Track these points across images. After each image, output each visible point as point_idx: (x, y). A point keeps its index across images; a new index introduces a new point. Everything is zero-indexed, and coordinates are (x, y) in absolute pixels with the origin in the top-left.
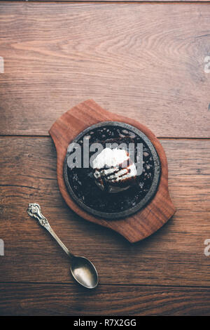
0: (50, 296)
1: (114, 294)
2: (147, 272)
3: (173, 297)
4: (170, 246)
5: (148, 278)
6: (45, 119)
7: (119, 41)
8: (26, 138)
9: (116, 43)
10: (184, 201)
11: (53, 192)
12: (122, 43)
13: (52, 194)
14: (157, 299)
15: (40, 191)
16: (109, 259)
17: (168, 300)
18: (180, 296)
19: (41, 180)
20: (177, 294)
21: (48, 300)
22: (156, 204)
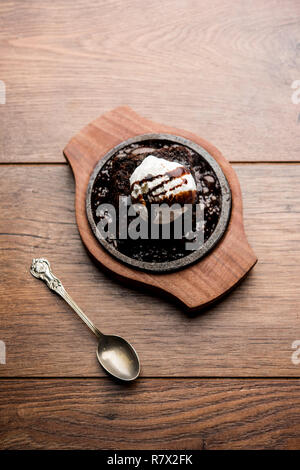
0: (65, 397)
1: (165, 392)
2: (215, 358)
3: (258, 394)
4: (250, 318)
5: (218, 366)
6: (58, 140)
7: (165, 34)
8: (29, 167)
9: (159, 37)
10: (268, 251)
11: (69, 242)
12: (168, 36)
13: (68, 245)
14: (232, 398)
15: (49, 241)
16: (156, 339)
17: (251, 399)
18: (268, 393)
19: (51, 224)
20: (263, 390)
21: (61, 404)
22: (226, 250)
